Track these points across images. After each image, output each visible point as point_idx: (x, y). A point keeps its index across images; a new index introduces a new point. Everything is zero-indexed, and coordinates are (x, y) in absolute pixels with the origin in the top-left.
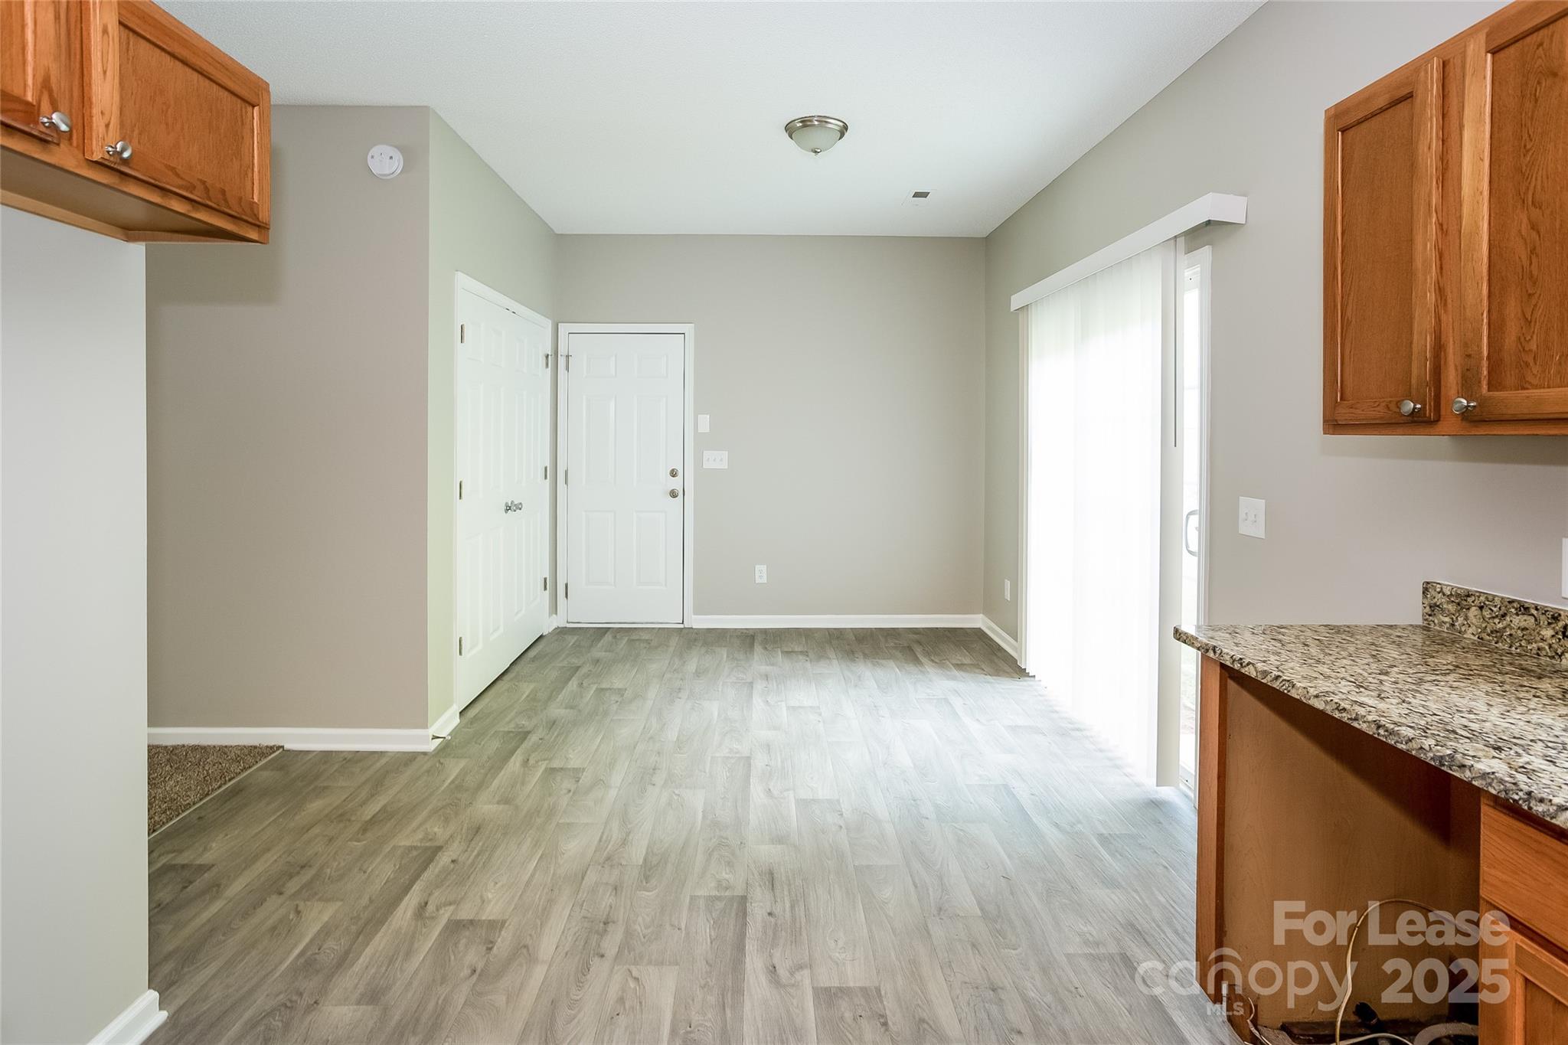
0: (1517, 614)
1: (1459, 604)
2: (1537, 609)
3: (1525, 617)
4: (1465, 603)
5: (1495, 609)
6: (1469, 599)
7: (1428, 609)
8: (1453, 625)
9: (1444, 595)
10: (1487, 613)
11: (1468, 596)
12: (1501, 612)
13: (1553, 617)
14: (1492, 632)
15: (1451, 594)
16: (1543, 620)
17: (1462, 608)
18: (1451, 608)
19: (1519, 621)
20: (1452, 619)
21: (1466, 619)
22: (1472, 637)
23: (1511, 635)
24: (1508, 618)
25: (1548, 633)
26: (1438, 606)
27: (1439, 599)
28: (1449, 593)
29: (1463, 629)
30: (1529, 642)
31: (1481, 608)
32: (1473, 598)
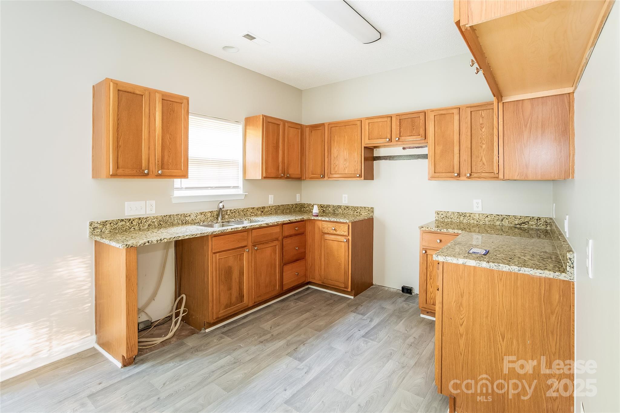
0: (121, 222)
1: (103, 225)
2: (125, 219)
3: (123, 222)
4: (105, 224)
5: (114, 223)
6: (107, 222)
7: (92, 230)
8: (101, 231)
9: (98, 224)
10: (112, 225)
11: (107, 221)
12: (116, 223)
13: (129, 220)
14: (114, 229)
15: (101, 223)
16: (127, 221)
17: (104, 226)
18: (101, 226)
19: (120, 224)
20: (101, 229)
21: (106, 228)
22: (108, 232)
23: (119, 228)
24: (118, 224)
25: (128, 224)
26: (96, 227)
27: (96, 225)
28: (100, 223)
29: (105, 231)
30: (124, 228)
31: (110, 224)
32: (108, 222)
